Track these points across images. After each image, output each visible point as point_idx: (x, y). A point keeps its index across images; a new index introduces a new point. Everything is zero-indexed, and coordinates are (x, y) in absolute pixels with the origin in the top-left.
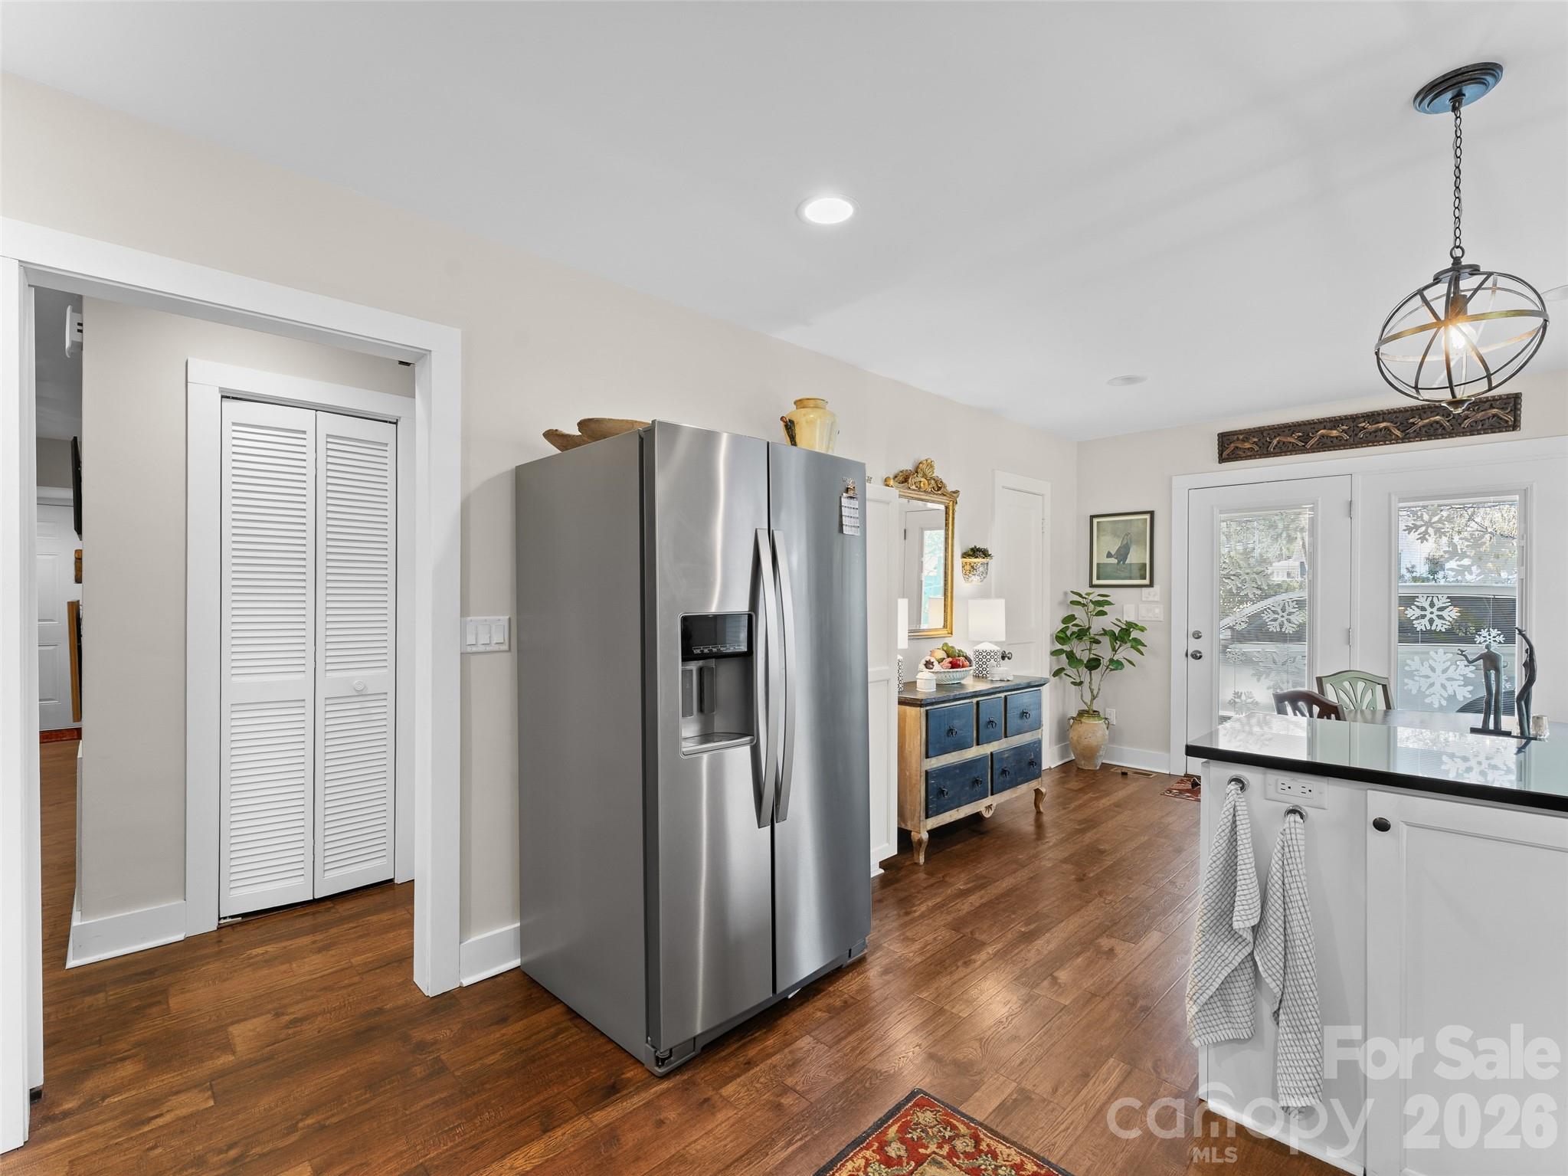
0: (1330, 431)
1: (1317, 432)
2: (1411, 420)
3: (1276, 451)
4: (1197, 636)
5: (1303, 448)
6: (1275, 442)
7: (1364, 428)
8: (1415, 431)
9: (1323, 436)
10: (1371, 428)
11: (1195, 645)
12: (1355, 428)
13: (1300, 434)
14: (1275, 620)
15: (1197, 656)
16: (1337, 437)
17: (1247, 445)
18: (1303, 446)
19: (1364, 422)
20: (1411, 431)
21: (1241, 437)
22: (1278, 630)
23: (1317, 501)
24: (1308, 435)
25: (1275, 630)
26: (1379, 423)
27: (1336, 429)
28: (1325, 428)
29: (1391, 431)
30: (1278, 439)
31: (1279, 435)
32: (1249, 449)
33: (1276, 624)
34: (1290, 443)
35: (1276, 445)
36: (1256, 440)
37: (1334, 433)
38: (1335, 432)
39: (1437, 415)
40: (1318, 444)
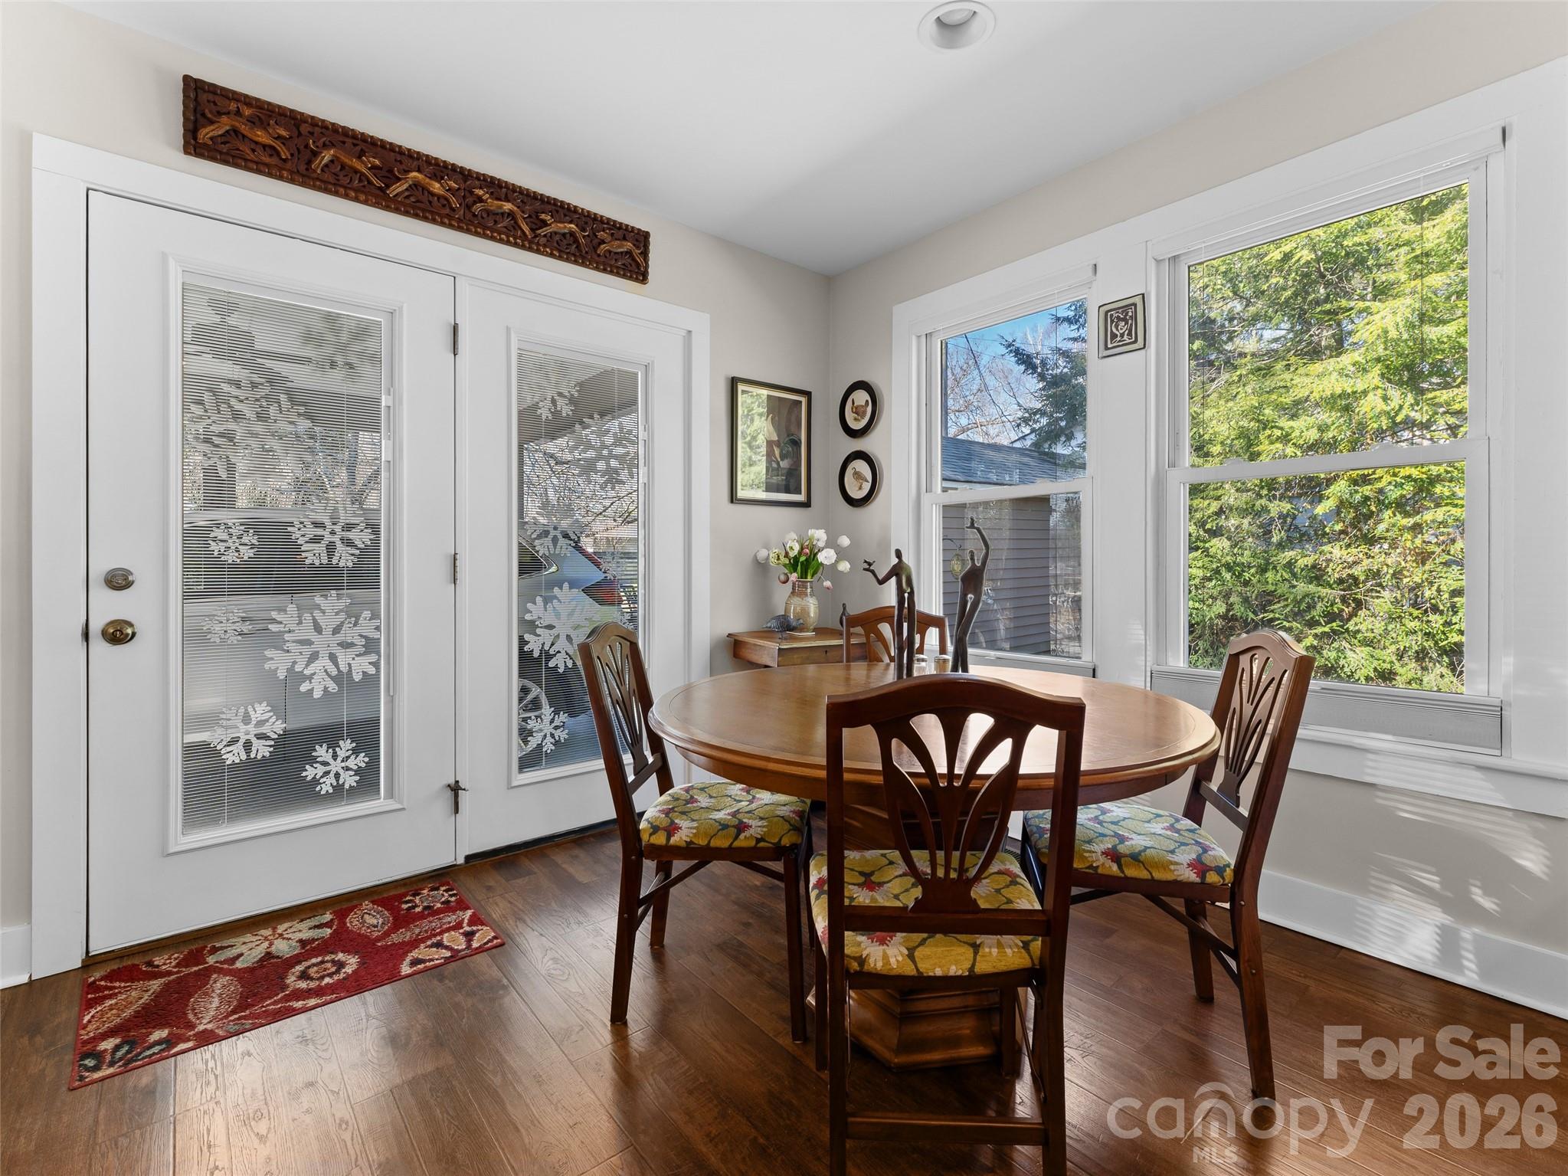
0: (428, 180)
1: (407, 172)
2: (543, 216)
3: (326, 176)
4: (118, 581)
5: (378, 192)
6: (327, 156)
7: (480, 199)
8: (545, 236)
9: (416, 186)
10: (493, 204)
11: (108, 607)
12: (468, 194)
13: (377, 162)
14: (316, 540)
15: (118, 634)
16: (439, 197)
17: (261, 136)
18: (380, 188)
19: (481, 188)
20: (542, 232)
21: (247, 112)
22: (325, 561)
23: (401, 308)
24: (391, 171)
25: (317, 563)
26: (500, 200)
27: (439, 182)
28: (419, 171)
29: (516, 223)
30: (332, 152)
31: (333, 145)
32: (264, 146)
33: (320, 548)
34: (356, 171)
35: (326, 165)
36: (283, 133)
37: (436, 187)
38: (437, 185)
39: (571, 222)
40: (407, 197)
